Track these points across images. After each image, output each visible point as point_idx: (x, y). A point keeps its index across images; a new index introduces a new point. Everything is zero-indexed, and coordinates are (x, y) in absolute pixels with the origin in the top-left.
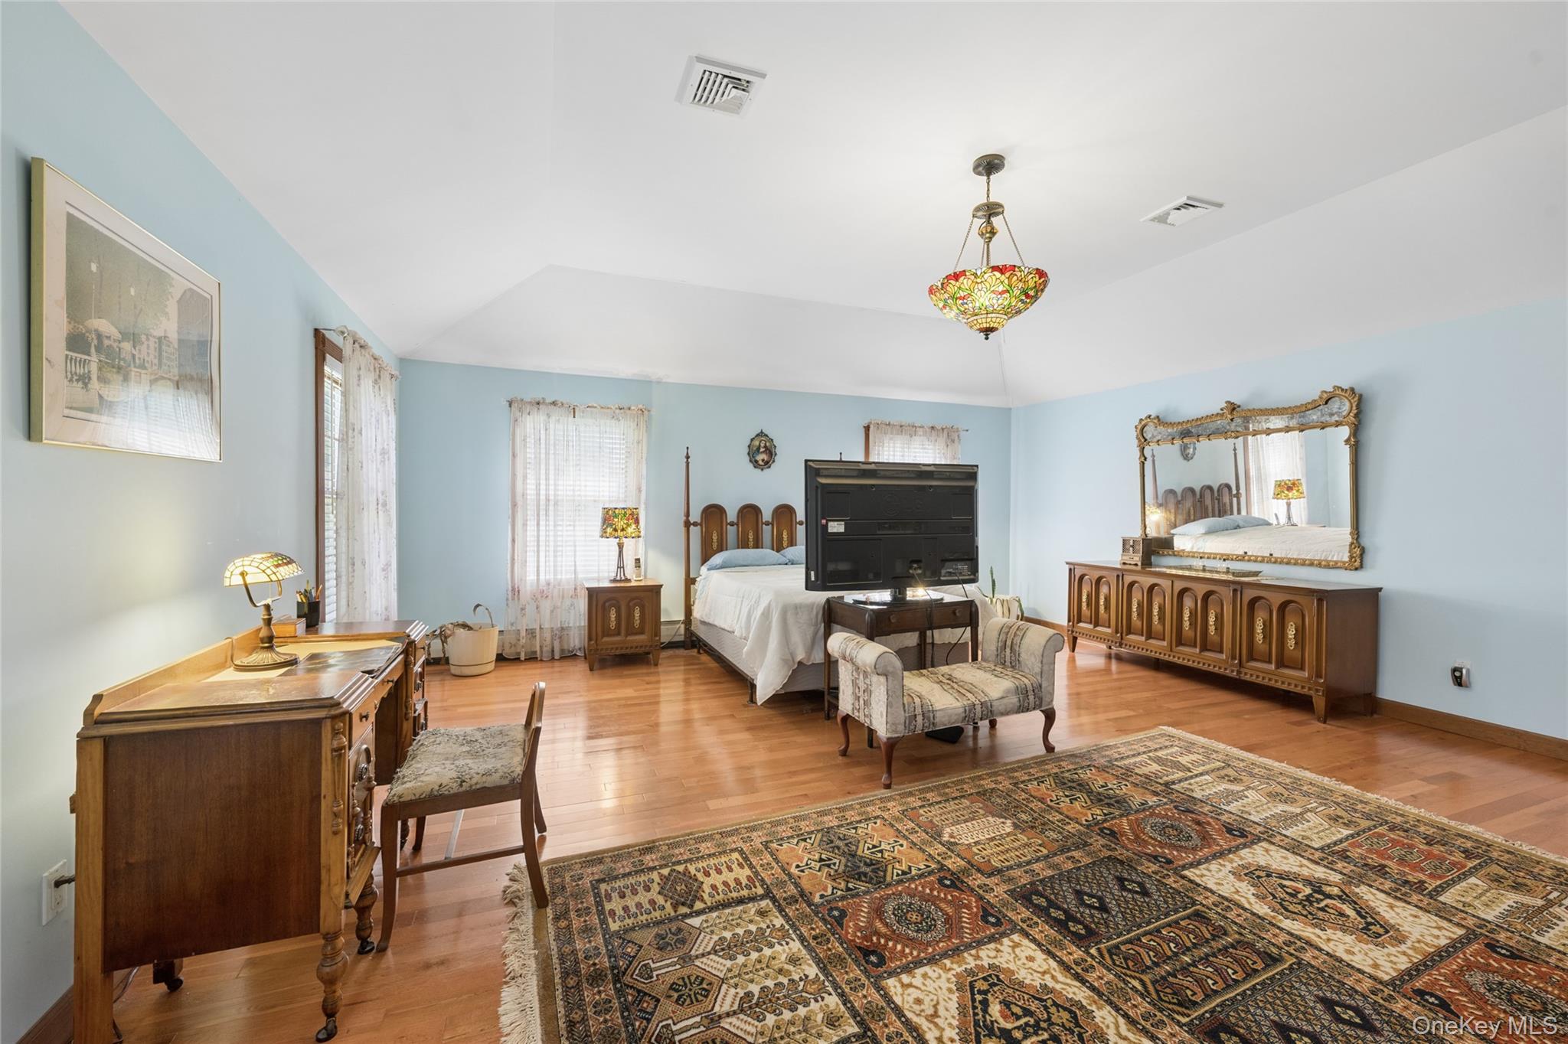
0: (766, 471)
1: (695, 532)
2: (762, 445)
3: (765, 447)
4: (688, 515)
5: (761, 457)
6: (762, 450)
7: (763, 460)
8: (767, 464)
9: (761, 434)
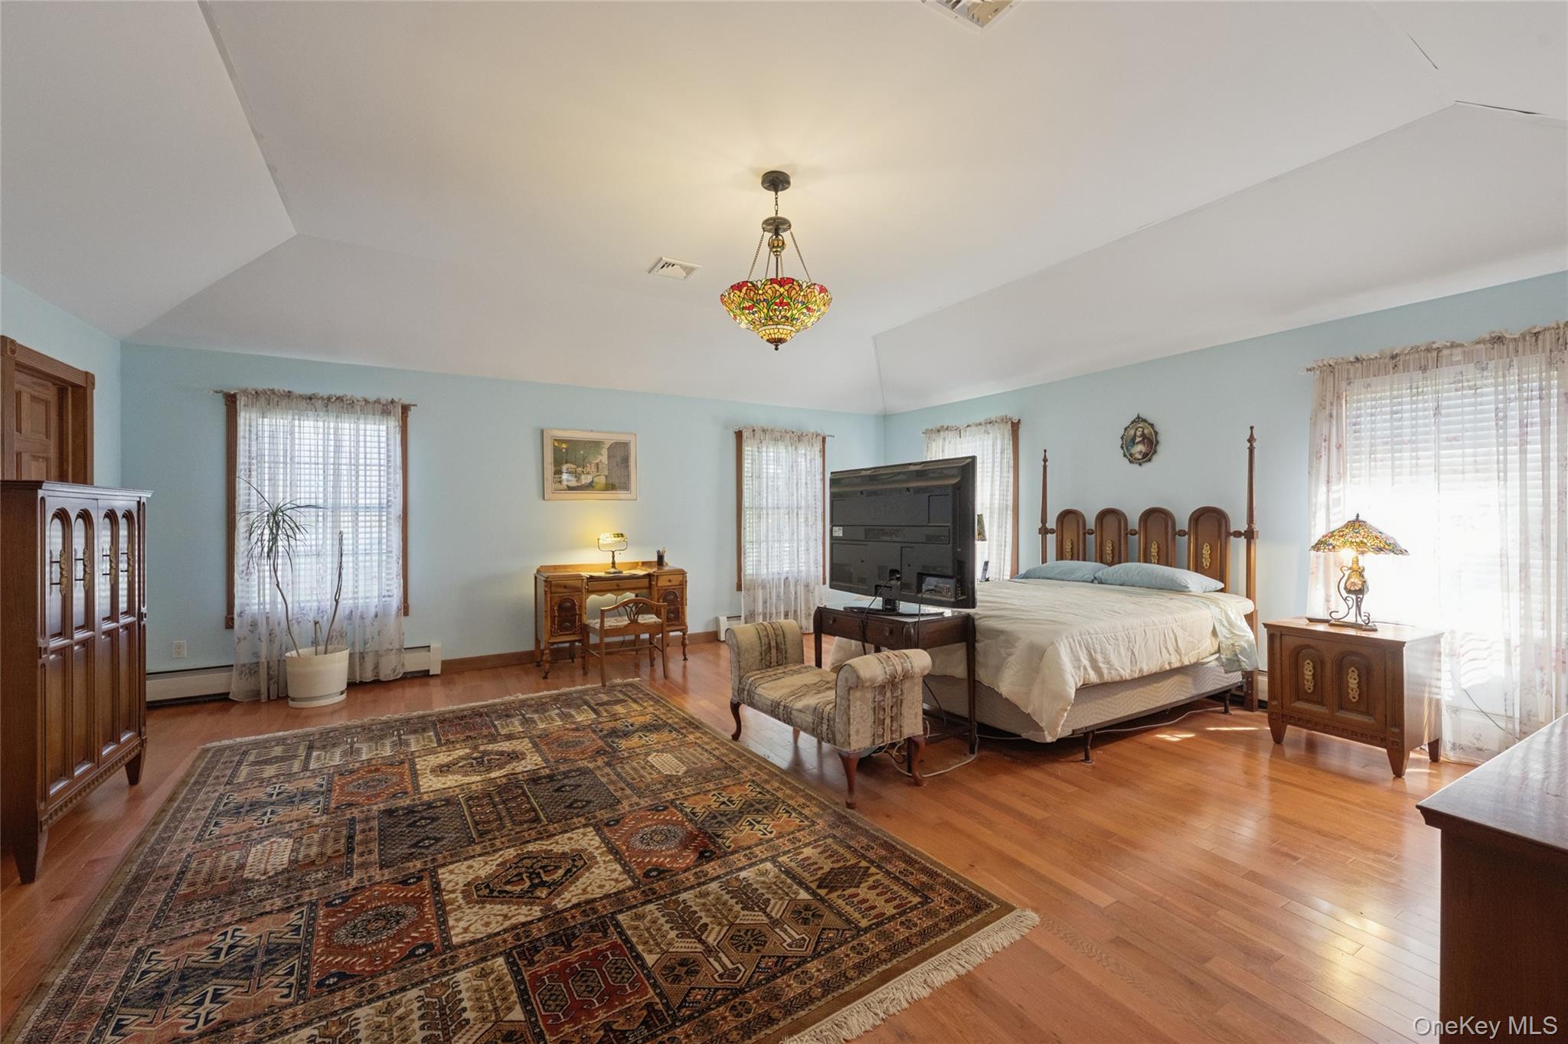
0: (1147, 466)
1: (1051, 538)
2: (1139, 433)
3: (1143, 435)
4: (1044, 520)
5: (1139, 449)
6: (1138, 439)
7: (1140, 452)
8: (1147, 457)
9: (1139, 419)
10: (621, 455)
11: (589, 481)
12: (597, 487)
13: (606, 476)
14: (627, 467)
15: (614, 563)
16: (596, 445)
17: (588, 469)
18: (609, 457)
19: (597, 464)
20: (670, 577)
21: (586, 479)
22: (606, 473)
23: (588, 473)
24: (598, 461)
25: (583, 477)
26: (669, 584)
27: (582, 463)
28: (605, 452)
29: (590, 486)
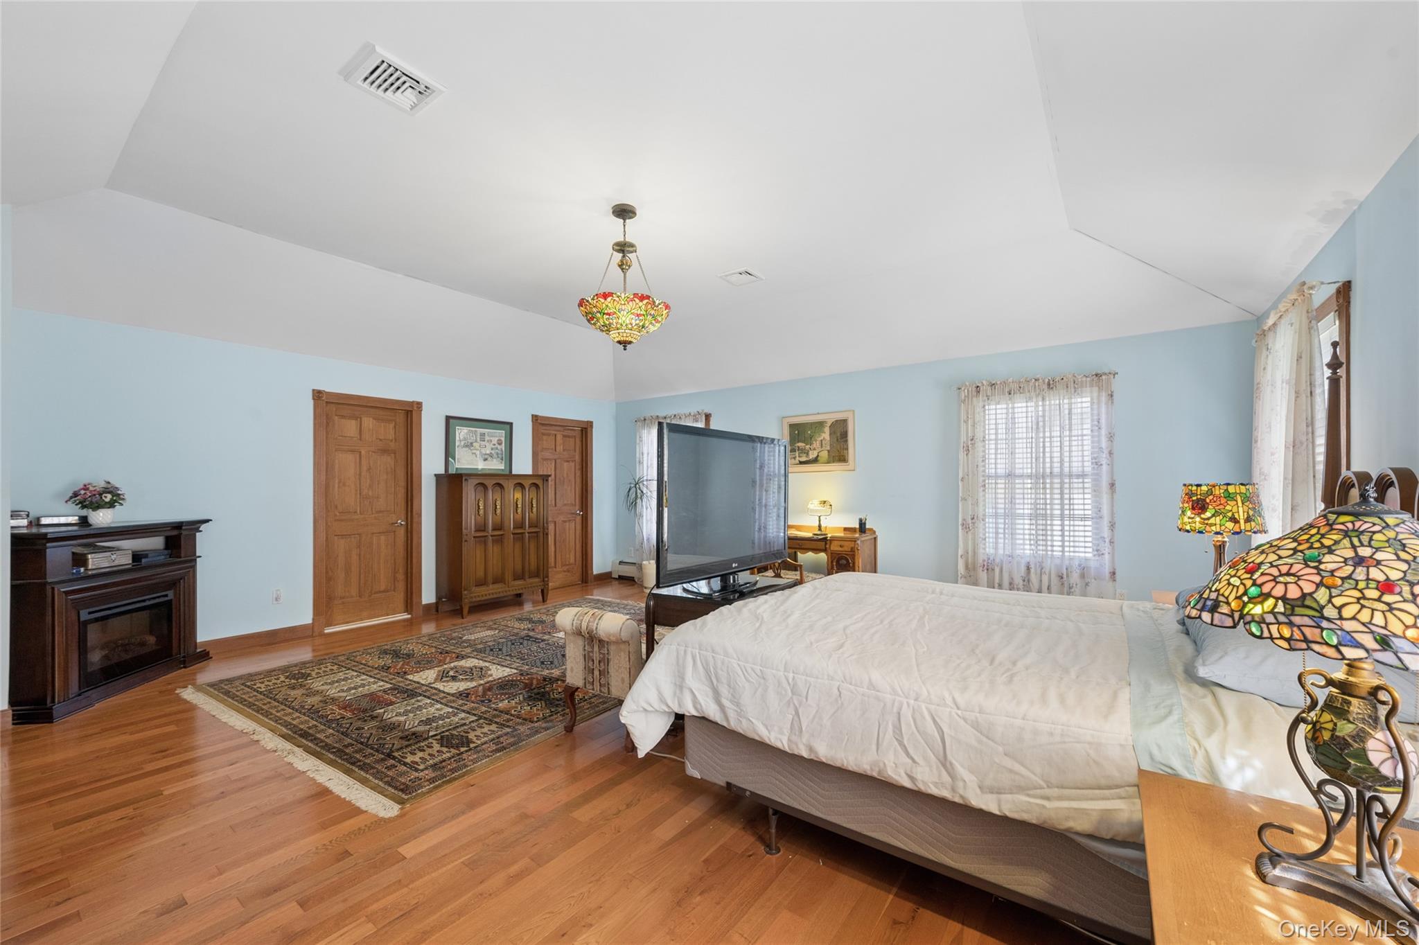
10: (840, 432)
11: (815, 456)
12: (820, 461)
13: (828, 451)
14: (847, 441)
15: (820, 526)
16: (821, 424)
17: (814, 445)
18: (830, 434)
19: (821, 441)
20: (842, 543)
21: (812, 455)
22: (828, 448)
23: (814, 449)
24: (822, 438)
25: (810, 452)
26: (840, 549)
27: (809, 440)
28: (827, 430)
29: (815, 461)
